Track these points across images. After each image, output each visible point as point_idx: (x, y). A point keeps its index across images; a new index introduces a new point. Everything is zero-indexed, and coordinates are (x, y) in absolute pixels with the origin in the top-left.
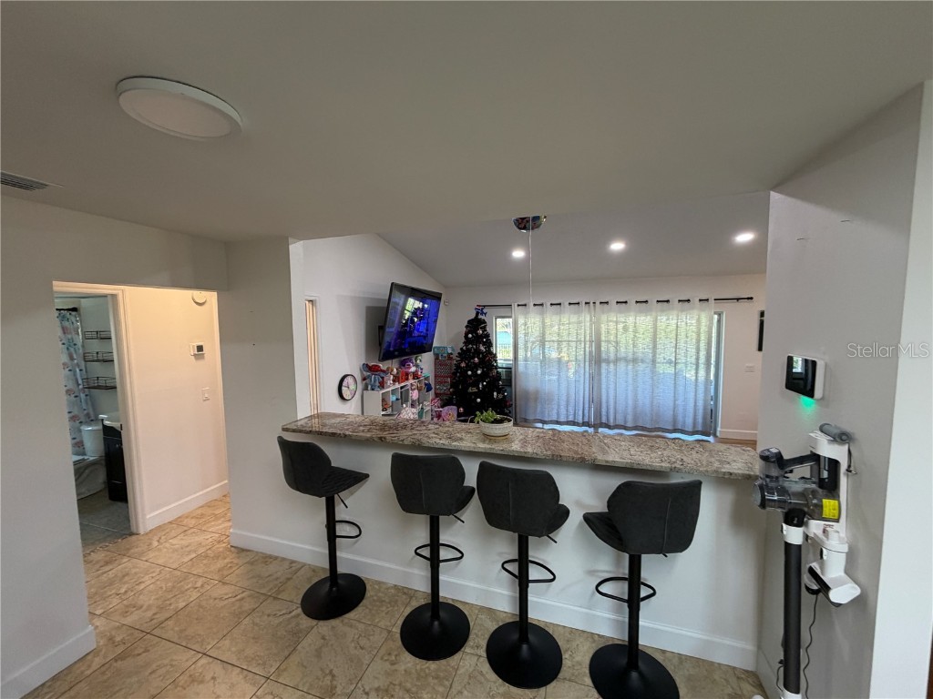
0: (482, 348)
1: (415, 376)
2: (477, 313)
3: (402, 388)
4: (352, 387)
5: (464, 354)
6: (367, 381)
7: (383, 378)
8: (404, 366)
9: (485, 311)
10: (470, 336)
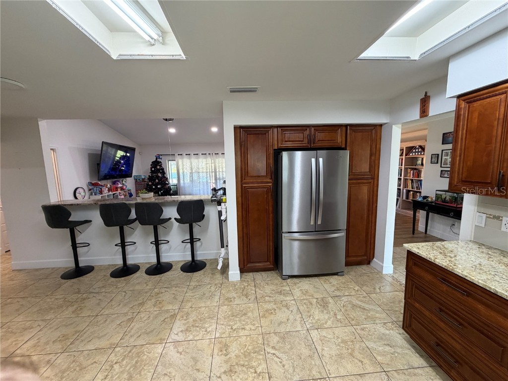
0: (160, 175)
1: (122, 189)
2: (157, 158)
3: (113, 194)
4: (83, 194)
5: (150, 178)
6: (92, 191)
7: (101, 189)
8: (115, 184)
9: (161, 157)
10: (153, 169)
